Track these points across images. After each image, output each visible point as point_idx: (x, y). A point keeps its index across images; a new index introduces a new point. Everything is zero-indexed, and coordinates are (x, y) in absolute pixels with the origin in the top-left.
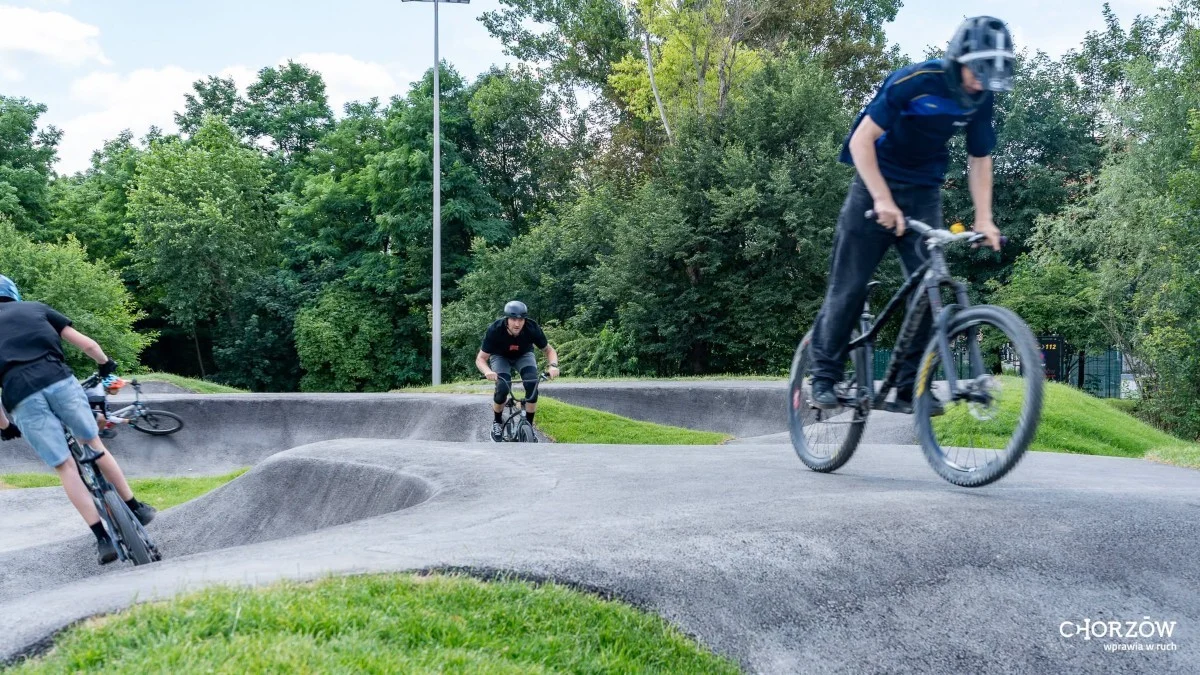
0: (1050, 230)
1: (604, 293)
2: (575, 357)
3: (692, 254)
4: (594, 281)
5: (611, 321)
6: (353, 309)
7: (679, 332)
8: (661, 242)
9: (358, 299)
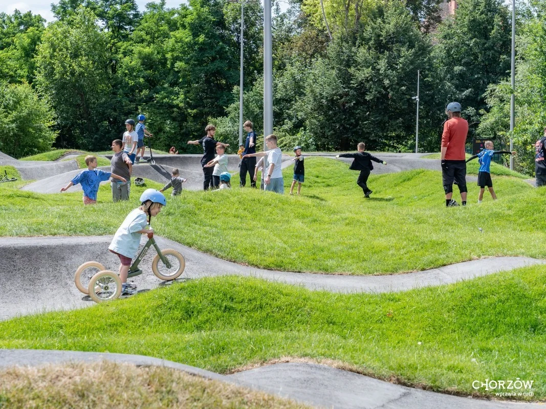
0: (494, 91)
1: (301, 115)
2: (285, 145)
3: (342, 97)
4: (295, 109)
5: (303, 128)
6: (158, 119)
7: (335, 134)
8: (327, 91)
9: (162, 114)
